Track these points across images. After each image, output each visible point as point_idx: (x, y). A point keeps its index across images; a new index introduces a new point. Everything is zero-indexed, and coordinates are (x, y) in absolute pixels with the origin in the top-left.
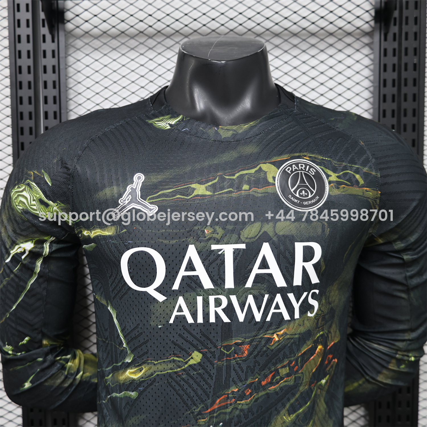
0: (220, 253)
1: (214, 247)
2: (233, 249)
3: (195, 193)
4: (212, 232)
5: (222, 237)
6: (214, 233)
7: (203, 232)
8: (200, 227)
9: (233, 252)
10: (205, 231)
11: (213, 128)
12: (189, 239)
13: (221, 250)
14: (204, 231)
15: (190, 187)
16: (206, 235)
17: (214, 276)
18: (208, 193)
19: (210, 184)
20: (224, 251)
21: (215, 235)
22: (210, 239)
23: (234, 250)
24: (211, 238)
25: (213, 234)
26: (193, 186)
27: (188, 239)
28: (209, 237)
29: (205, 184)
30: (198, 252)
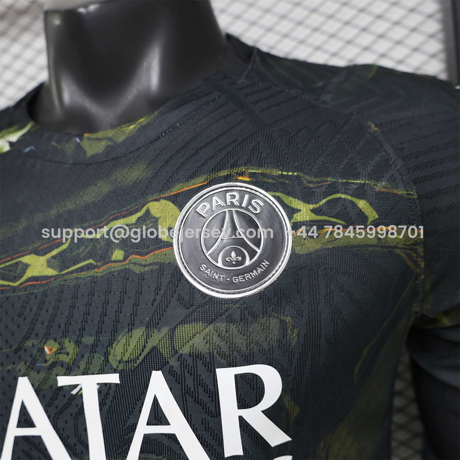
0: (74, 392)
1: (63, 381)
2: (98, 384)
3: (29, 274)
4: (57, 350)
5: (75, 360)
6: (60, 353)
7: (42, 350)
8: (36, 342)
9: (98, 390)
10: (46, 349)
11: (74, 139)
12: (18, 365)
13: (76, 386)
14: (44, 349)
15: (21, 262)
16: (48, 358)
17: (68, 437)
18: (51, 272)
19: (54, 252)
20: (81, 389)
21: (63, 358)
22: (54, 365)
23: (98, 386)
24: (56, 362)
25: (59, 355)
26: (26, 259)
27: (15, 365)
28: (52, 360)
29: (45, 254)
30: (35, 391)
